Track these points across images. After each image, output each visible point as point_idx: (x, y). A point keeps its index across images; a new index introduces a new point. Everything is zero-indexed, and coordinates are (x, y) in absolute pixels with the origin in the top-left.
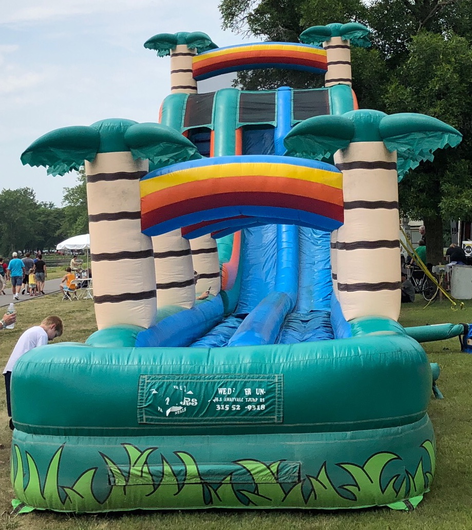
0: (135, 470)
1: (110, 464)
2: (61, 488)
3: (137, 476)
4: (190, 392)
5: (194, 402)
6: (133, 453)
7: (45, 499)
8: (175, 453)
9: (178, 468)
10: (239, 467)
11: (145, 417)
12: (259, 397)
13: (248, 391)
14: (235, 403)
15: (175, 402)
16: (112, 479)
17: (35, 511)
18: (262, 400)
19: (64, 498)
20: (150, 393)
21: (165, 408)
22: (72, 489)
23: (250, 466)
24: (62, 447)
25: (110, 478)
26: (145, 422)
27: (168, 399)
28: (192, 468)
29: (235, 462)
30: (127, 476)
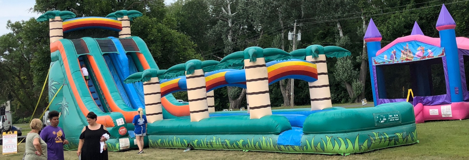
0: (377, 138)
1: (371, 138)
2: (360, 146)
3: (377, 140)
4: (384, 117)
5: (386, 119)
6: (375, 134)
7: (354, 150)
8: (383, 133)
9: (385, 137)
10: (396, 135)
11: (376, 124)
12: (397, 117)
13: (395, 116)
14: (393, 119)
15: (382, 120)
16: (372, 141)
17: (351, 154)
18: (398, 117)
19: (360, 148)
20: (376, 118)
21: (380, 121)
22: (362, 145)
23: (398, 134)
24: (358, 134)
25: (371, 140)
26: (376, 125)
27: (381, 119)
28: (387, 136)
29: (395, 134)
30: (375, 140)
